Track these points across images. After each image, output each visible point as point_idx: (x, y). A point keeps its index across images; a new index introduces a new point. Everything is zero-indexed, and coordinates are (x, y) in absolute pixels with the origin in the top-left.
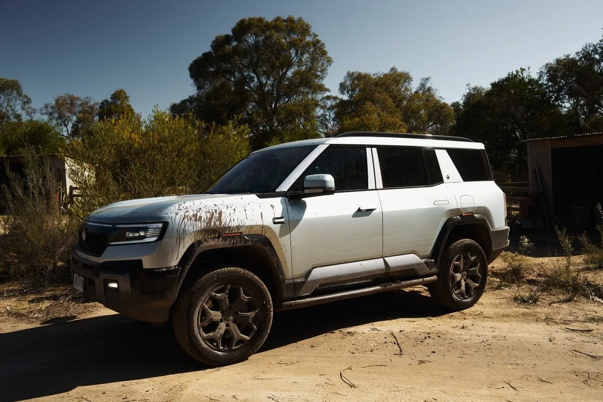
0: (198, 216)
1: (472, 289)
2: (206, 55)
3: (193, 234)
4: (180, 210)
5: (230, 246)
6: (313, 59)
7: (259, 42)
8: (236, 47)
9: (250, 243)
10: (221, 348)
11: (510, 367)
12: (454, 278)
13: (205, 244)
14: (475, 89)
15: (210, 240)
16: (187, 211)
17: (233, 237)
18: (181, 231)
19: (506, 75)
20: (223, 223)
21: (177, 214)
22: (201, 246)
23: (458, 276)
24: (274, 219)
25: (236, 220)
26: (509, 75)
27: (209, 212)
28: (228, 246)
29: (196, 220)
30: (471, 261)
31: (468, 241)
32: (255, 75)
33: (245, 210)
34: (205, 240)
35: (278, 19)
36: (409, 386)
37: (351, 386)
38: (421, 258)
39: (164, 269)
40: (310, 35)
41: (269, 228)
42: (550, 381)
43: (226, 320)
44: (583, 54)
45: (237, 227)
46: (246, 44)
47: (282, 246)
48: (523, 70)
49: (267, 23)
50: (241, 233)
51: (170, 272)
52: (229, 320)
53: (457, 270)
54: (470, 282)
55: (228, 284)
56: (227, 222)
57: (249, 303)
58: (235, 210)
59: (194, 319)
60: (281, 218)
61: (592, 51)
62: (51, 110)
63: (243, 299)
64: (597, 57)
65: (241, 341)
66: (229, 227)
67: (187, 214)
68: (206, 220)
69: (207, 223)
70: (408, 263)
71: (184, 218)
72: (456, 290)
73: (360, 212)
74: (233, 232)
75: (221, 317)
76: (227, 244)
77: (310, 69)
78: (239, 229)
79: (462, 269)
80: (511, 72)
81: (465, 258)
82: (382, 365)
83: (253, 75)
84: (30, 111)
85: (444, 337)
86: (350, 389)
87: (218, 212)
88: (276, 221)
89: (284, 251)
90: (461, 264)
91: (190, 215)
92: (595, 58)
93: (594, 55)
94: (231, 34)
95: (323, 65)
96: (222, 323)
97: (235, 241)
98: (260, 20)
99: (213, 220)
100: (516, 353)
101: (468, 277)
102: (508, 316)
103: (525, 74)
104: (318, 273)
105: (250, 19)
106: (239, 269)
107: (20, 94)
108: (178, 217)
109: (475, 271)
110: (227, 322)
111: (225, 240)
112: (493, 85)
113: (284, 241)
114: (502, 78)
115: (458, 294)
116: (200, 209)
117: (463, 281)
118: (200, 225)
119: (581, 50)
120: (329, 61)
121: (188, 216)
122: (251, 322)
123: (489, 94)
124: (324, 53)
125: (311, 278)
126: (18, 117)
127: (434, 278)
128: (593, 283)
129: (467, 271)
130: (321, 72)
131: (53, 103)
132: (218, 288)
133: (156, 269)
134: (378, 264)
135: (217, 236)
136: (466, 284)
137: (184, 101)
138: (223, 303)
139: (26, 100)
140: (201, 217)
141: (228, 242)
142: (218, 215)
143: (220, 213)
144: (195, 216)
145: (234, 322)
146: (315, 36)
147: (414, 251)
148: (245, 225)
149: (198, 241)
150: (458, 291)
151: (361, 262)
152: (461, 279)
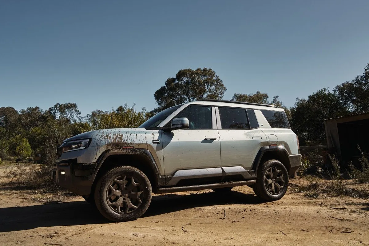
0: (109, 137)
1: (279, 189)
2: (163, 88)
3: (105, 146)
4: (100, 133)
5: (127, 153)
6: (216, 89)
7: (188, 81)
8: (177, 83)
9: (138, 153)
10: (120, 211)
11: (286, 224)
12: (267, 182)
13: (112, 151)
14: (301, 100)
15: (115, 150)
16: (103, 134)
17: (129, 149)
18: (99, 143)
19: (316, 92)
20: (123, 141)
21: (97, 135)
22: (110, 152)
23: (270, 181)
24: (153, 140)
25: (130, 140)
26: (318, 92)
27: (116, 135)
28: (125, 153)
29: (107, 138)
30: (277, 172)
31: (275, 161)
32: (187, 97)
33: (136, 135)
34: (112, 150)
35: (198, 69)
36: (220, 232)
37: (185, 231)
38: (246, 169)
39: (88, 164)
40: (215, 77)
41: (150, 145)
42: (308, 231)
43: (124, 196)
44: (356, 81)
45: (131, 143)
46: (182, 82)
47: (158, 156)
48: (325, 89)
49: (193, 71)
50: (133, 147)
51: (91, 166)
52: (125, 196)
53: (268, 177)
54: (278, 185)
55: (125, 175)
56: (126, 141)
57: (138, 186)
58: (130, 134)
59: (104, 193)
60: (158, 140)
61: (360, 79)
62: (89, 117)
63: (134, 184)
64: (364, 82)
65: (132, 209)
66: (126, 143)
67: (103, 135)
68: (113, 139)
69: (114, 140)
70: (237, 171)
71: (101, 137)
72: (269, 189)
73: (206, 140)
74: (129, 146)
75: (121, 194)
76: (125, 152)
77: (215, 93)
78: (132, 145)
79: (272, 177)
80: (318, 90)
81: (274, 170)
82: (210, 223)
83: (186, 97)
84: (80, 118)
85: (254, 211)
86: (184, 233)
87: (120, 135)
88: (154, 141)
89: (159, 159)
90: (271, 173)
91: (104, 136)
92: (362, 82)
93: (362, 81)
94: (175, 77)
95: (222, 91)
96: (121, 197)
97: (129, 151)
98: (189, 70)
99: (117, 139)
100: (293, 218)
101: (276, 182)
102: (299, 203)
103: (326, 92)
104: (180, 173)
105: (184, 70)
106: (132, 167)
107: (76, 110)
108: (97, 137)
109: (281, 178)
110: (124, 197)
111: (123, 150)
112: (310, 97)
113: (160, 153)
114: (314, 93)
115: (271, 191)
116: (111, 133)
117: (273, 184)
118: (110, 141)
119: (355, 79)
120: (225, 89)
121: (103, 136)
122: (138, 198)
123: (309, 102)
124: (222, 85)
125: (175, 175)
126: (75, 121)
127: (255, 181)
128: (357, 190)
129: (276, 178)
130: (220, 94)
131: (91, 114)
132: (119, 176)
133: (84, 163)
134: (218, 170)
135: (119, 147)
136: (275, 186)
137: (152, 111)
138: (121, 185)
139: (78, 112)
140: (110, 137)
141: (125, 151)
142: (120, 137)
143: (122, 136)
144: (107, 136)
145: (129, 197)
146: (217, 77)
147: (241, 164)
148: (136, 142)
149: (108, 150)
150: (270, 190)
151: (207, 169)
152: (272, 183)
